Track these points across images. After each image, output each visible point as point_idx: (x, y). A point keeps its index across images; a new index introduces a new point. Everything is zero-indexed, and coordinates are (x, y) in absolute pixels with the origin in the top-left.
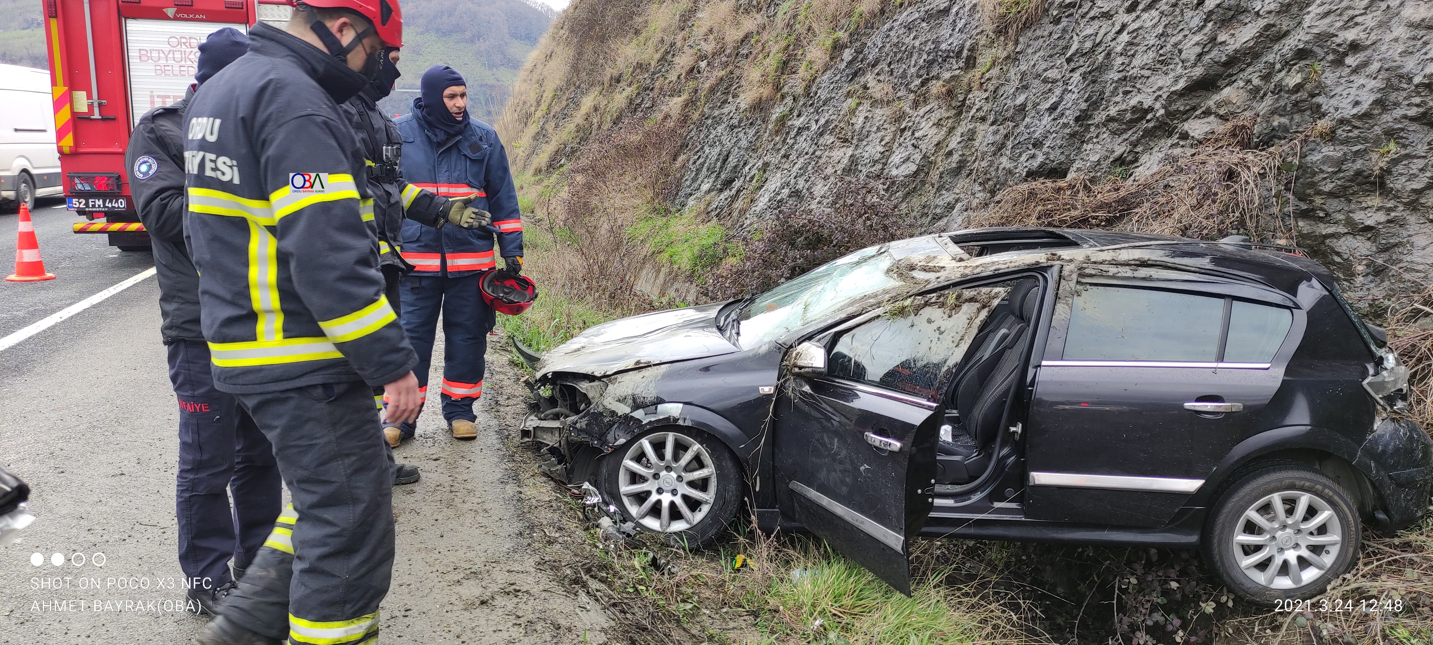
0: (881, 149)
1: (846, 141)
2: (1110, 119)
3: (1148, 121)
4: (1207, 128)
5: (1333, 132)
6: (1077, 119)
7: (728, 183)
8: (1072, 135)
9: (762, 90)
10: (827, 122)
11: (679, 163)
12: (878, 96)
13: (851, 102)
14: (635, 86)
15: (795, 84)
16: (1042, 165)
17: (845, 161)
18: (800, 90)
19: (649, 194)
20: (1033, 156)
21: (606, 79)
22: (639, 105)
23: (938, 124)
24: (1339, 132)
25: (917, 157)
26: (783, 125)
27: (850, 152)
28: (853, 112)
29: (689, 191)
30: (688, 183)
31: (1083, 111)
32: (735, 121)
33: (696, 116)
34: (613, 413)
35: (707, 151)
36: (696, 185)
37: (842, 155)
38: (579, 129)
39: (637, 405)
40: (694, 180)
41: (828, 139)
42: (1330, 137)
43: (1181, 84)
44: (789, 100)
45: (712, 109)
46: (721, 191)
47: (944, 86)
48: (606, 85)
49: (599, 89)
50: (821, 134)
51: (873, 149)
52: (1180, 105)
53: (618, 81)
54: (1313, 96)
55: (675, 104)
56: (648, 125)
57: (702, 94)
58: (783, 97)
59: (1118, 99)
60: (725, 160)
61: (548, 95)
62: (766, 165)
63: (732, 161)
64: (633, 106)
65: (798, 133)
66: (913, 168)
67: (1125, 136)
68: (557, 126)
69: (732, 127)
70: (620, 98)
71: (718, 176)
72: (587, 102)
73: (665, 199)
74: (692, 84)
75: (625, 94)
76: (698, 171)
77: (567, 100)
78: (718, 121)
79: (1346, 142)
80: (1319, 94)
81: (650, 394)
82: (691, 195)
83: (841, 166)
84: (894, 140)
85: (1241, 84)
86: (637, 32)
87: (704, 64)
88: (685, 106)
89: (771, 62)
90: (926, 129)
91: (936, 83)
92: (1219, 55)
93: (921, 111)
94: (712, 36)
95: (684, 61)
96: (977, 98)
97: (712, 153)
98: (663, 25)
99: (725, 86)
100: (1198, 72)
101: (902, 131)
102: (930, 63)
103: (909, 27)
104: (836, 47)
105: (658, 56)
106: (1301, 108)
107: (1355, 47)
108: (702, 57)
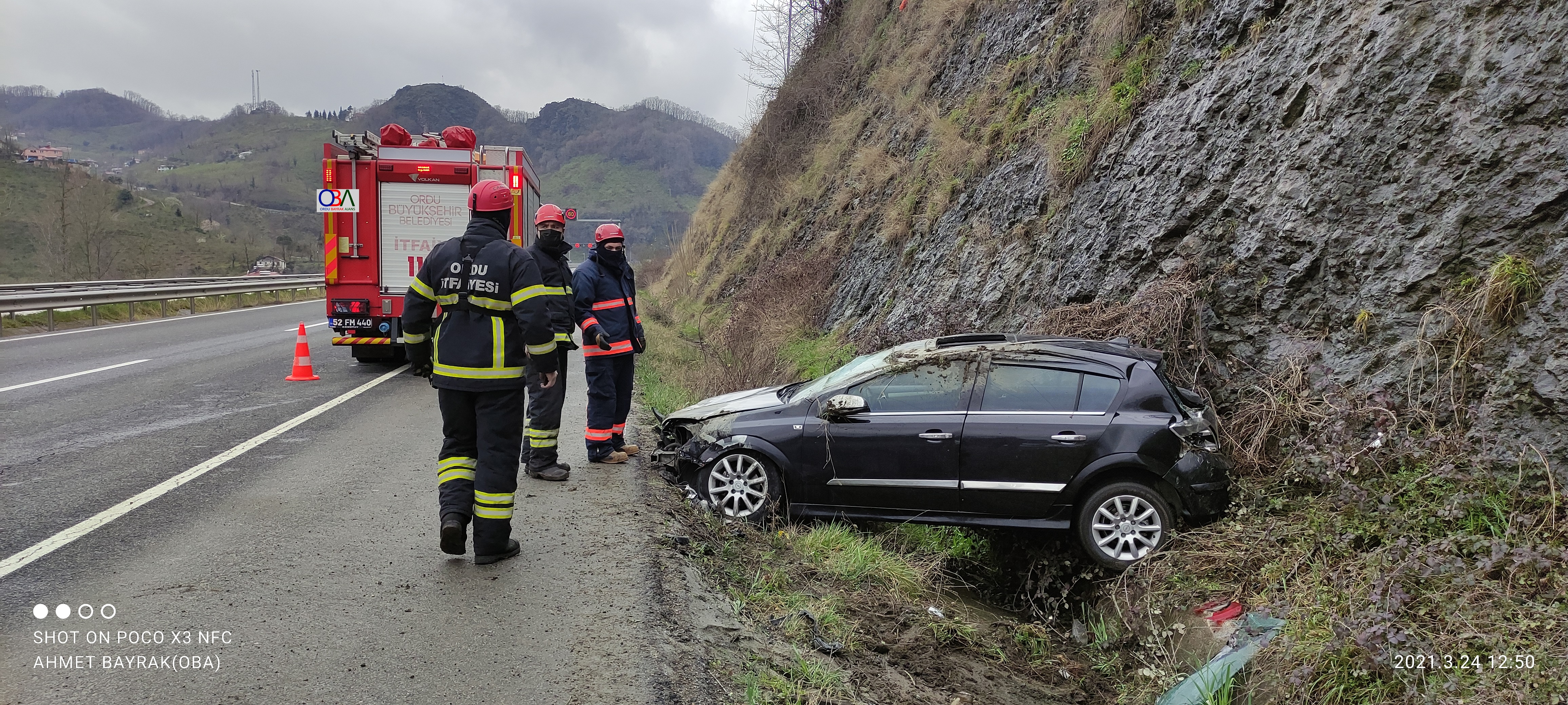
0: (978, 279)
1: (955, 272)
2: (1121, 258)
3: (1144, 260)
4: (1174, 265)
5: (1236, 269)
6: (1101, 257)
7: (867, 309)
8: (1099, 270)
9: (898, 227)
10: (941, 256)
11: (828, 293)
12: (979, 235)
13: (961, 239)
14: (799, 220)
15: (923, 221)
16: (1079, 292)
17: (952, 289)
18: (926, 228)
19: (801, 320)
20: (1074, 286)
21: (775, 213)
22: (801, 238)
23: (1018, 259)
24: (1239, 269)
25: (1002, 286)
26: (912, 257)
27: (956, 282)
28: (961, 248)
29: (835, 316)
30: (835, 309)
31: (1105, 251)
32: (876, 254)
33: (846, 249)
34: (706, 442)
35: (853, 281)
36: (840, 311)
37: (950, 283)
38: (748, 259)
39: (720, 437)
40: (840, 307)
41: (941, 270)
42: (1234, 273)
43: (1162, 233)
44: (918, 236)
45: (860, 242)
46: (861, 316)
47: (1023, 228)
48: (775, 218)
49: (768, 221)
50: (937, 267)
51: (972, 280)
52: (1161, 249)
53: (785, 215)
54: (1230, 243)
55: (830, 237)
56: (807, 257)
57: (853, 229)
58: (914, 234)
59: (1126, 242)
60: (865, 289)
61: (723, 226)
62: (896, 292)
63: (871, 290)
64: (797, 238)
65: (921, 266)
66: (999, 295)
67: (1131, 271)
68: (729, 257)
69: (875, 259)
70: (786, 231)
71: (859, 304)
72: (757, 235)
73: (814, 324)
74: (846, 220)
75: (790, 227)
76: (844, 298)
77: (740, 232)
78: (863, 253)
79: (1243, 276)
80: (1233, 242)
81: (727, 430)
82: (836, 320)
83: (949, 294)
84: (988, 272)
85: (1197, 233)
86: (804, 169)
87: (856, 201)
88: (839, 239)
89: (907, 202)
90: (1010, 264)
91: (1019, 226)
92: (1185, 211)
93: (1008, 248)
94: (864, 177)
95: (840, 198)
96: (1044, 239)
97: (856, 282)
98: (826, 163)
99: (872, 222)
100: (1172, 224)
101: (994, 264)
102: (1016, 209)
103: (1005, 178)
104: (955, 192)
105: (820, 192)
106: (1223, 252)
107: (1253, 209)
108: (856, 195)
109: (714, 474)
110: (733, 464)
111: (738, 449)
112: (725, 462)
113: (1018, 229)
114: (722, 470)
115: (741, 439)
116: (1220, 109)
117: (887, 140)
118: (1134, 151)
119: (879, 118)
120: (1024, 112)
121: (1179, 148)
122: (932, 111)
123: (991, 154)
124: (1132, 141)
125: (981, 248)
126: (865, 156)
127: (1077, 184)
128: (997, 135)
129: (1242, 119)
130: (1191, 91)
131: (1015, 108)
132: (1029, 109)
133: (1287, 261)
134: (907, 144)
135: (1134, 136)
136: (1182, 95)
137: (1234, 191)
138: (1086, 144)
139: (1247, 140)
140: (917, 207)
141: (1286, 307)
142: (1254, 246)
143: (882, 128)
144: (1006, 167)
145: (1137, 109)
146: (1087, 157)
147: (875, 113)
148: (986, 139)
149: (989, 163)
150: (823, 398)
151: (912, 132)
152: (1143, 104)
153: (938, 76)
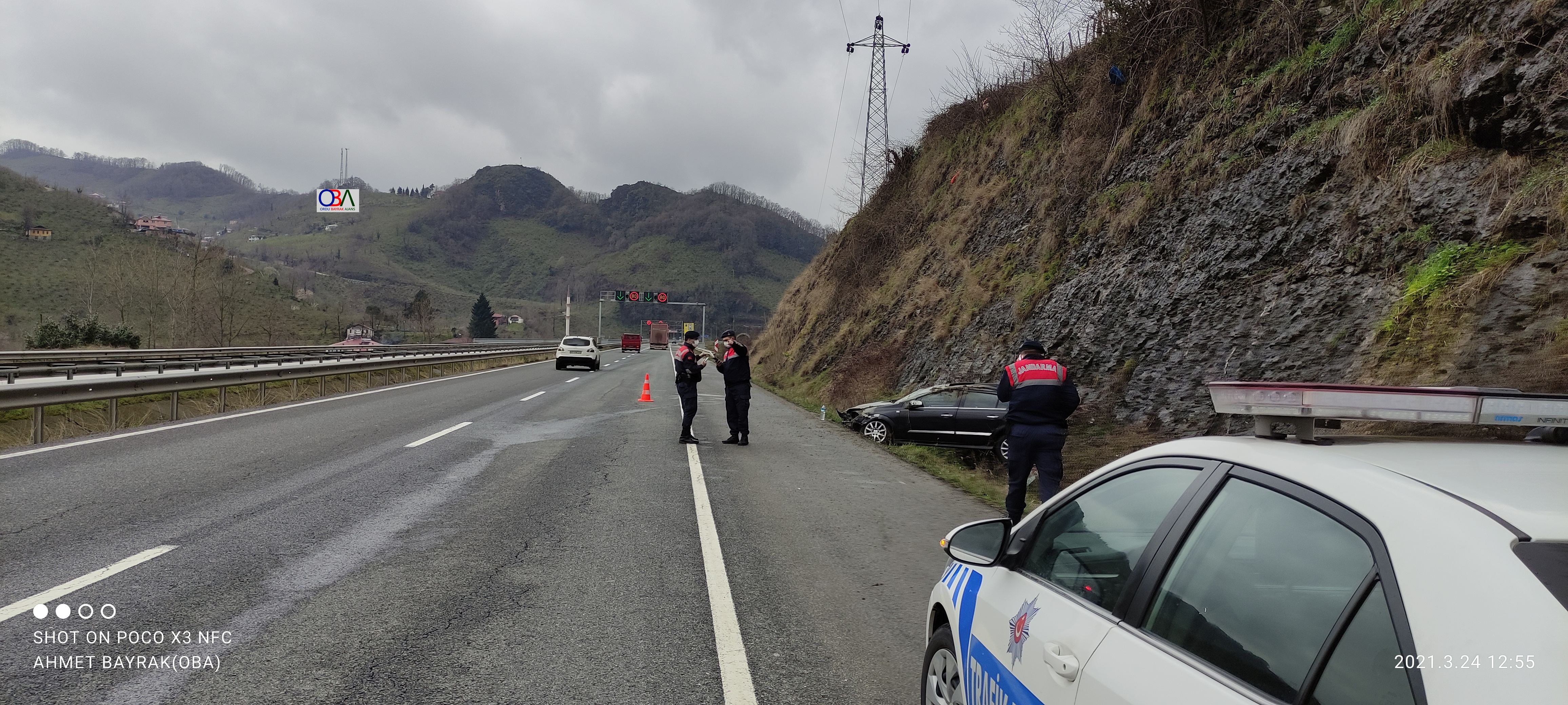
1: (971, 359)
7: (923, 378)
9: (943, 331)
10: (965, 350)
11: (899, 369)
12: (983, 340)
13: (975, 341)
14: (878, 320)
15: (957, 329)
17: (969, 368)
18: (958, 333)
19: (882, 385)
21: (859, 313)
22: (879, 332)
26: (949, 350)
27: (971, 363)
28: (974, 346)
29: (903, 383)
32: (929, 347)
33: (911, 342)
34: (864, 417)
35: (915, 362)
36: (906, 380)
37: (968, 365)
38: (837, 345)
39: (869, 416)
40: (906, 377)
41: (964, 358)
44: (954, 338)
45: (920, 338)
46: (919, 382)
48: (859, 317)
49: (853, 318)
50: (962, 355)
51: (979, 363)
53: (867, 315)
55: (901, 333)
56: (884, 346)
57: (915, 329)
58: (951, 336)
60: (922, 367)
61: (812, 318)
62: (940, 369)
63: (926, 368)
64: (876, 332)
65: (954, 355)
66: (990, 371)
68: (820, 342)
69: (928, 350)
70: (868, 326)
71: (918, 376)
72: (844, 328)
73: (890, 388)
74: (911, 323)
75: (871, 324)
76: (909, 372)
77: (829, 324)
78: (921, 345)
81: (872, 413)
83: (967, 370)
86: (881, 284)
87: (918, 311)
88: (906, 335)
89: (948, 317)
90: (996, 356)
91: (1001, 337)
92: (1060, 336)
93: (996, 348)
94: (923, 297)
95: (907, 308)
96: (1011, 344)
97: (917, 363)
98: (898, 283)
99: (928, 327)
100: (1055, 341)
101: (989, 355)
102: (1001, 328)
103: (998, 311)
104: (974, 315)
105: (893, 302)
106: (1069, 354)
107: (1079, 338)
108: (918, 308)
109: (867, 428)
110: (874, 425)
111: (876, 419)
112: (871, 424)
113: (1001, 338)
114: (870, 427)
115: (877, 415)
116: (1077, 293)
117: (939, 274)
118: (1048, 307)
119: (934, 257)
120: (1010, 276)
121: (1063, 308)
122: (965, 262)
123: (993, 296)
124: (1048, 302)
125: (984, 347)
126: (925, 283)
127: (1025, 319)
128: (996, 286)
129: (1082, 300)
130: (1070, 283)
131: (1006, 273)
132: (1013, 275)
133: (1085, 359)
134: (951, 279)
135: (1049, 299)
136: (1067, 284)
137: (1075, 331)
138: (1031, 300)
139: (1083, 309)
140: (954, 321)
141: (1082, 376)
142: (1077, 352)
143: (936, 266)
144: (998, 305)
145: (1051, 287)
146: (1031, 307)
147: (932, 253)
148: (990, 288)
149: (991, 301)
150: (907, 402)
151: (954, 274)
152: (1054, 285)
153: (971, 239)
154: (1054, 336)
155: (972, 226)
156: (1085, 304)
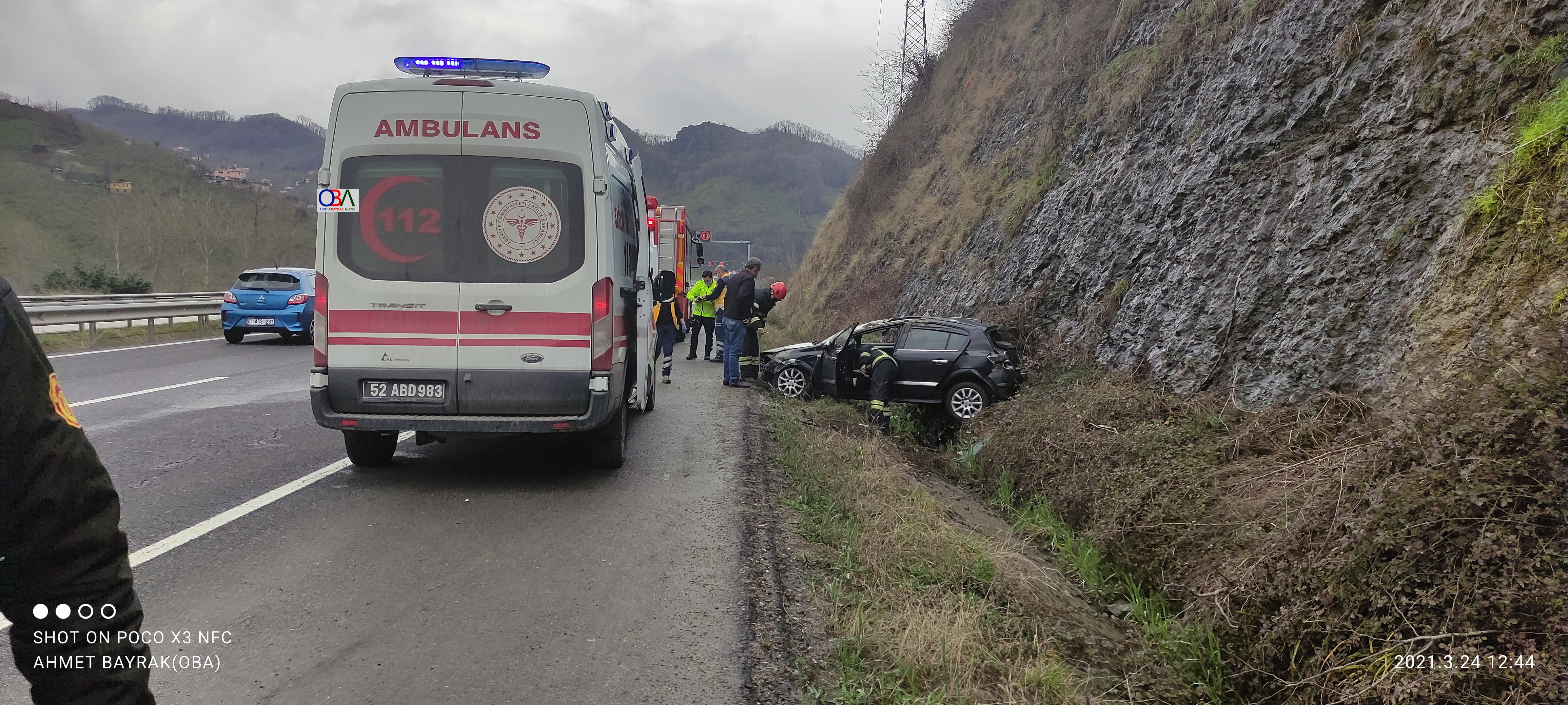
0: (967, 293)
1: (956, 288)
2: (1021, 280)
3: (1030, 281)
4: (1037, 284)
5: (1055, 287)
6: (1015, 279)
9: (936, 257)
10: (952, 278)
12: (971, 265)
13: (963, 267)
14: (884, 248)
15: (949, 254)
18: (949, 258)
21: (869, 242)
23: (986, 281)
25: (976, 297)
26: (939, 279)
28: (961, 272)
31: (1017, 276)
32: (923, 276)
33: (908, 272)
34: (777, 363)
37: (953, 296)
38: (848, 278)
39: (783, 361)
41: (951, 287)
43: (1037, 267)
44: (944, 264)
45: (916, 267)
48: (869, 246)
49: (864, 248)
50: (949, 285)
52: (1035, 275)
53: (875, 244)
55: (899, 263)
56: (885, 277)
57: (914, 257)
59: (1024, 272)
61: (834, 250)
64: (881, 263)
65: (942, 284)
68: (834, 276)
69: (921, 279)
70: (873, 257)
74: (911, 250)
75: (877, 254)
77: (844, 255)
78: (917, 275)
79: (1056, 290)
80: (1057, 273)
81: (787, 358)
85: (1048, 268)
86: (891, 209)
87: (919, 237)
88: (905, 264)
89: (943, 240)
90: (981, 283)
91: (989, 260)
92: (1047, 255)
93: (982, 273)
94: (926, 219)
95: (910, 233)
96: (997, 268)
97: (909, 295)
98: (905, 205)
99: (924, 253)
100: (1041, 262)
101: (974, 284)
102: (989, 249)
103: (988, 228)
104: (965, 236)
105: (899, 228)
106: (1052, 277)
107: (1066, 256)
108: (919, 232)
109: (780, 377)
110: (789, 373)
111: (791, 366)
112: (785, 371)
113: (987, 262)
114: (784, 376)
115: (793, 361)
116: (1069, 199)
117: (943, 192)
118: (1038, 220)
119: (942, 173)
120: (1004, 185)
121: (1052, 219)
122: (967, 175)
123: (985, 211)
124: (1038, 213)
125: (971, 273)
126: (928, 203)
127: (1014, 236)
128: (990, 200)
129: (1074, 207)
130: (1063, 187)
131: (1001, 182)
132: (1008, 184)
133: (1071, 282)
134: (951, 196)
135: (1039, 210)
136: (1060, 189)
137: (1063, 246)
138: (1021, 212)
139: (1074, 219)
140: (947, 244)
141: (1067, 305)
142: (1062, 275)
143: (941, 183)
144: (990, 222)
145: (1043, 194)
146: (1020, 221)
147: (940, 169)
148: (983, 202)
149: (983, 217)
152: (1047, 191)
153: (977, 149)
154: (1039, 255)
155: (979, 133)
156: (1077, 212)
